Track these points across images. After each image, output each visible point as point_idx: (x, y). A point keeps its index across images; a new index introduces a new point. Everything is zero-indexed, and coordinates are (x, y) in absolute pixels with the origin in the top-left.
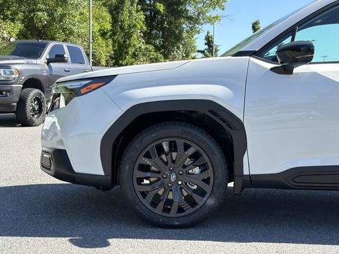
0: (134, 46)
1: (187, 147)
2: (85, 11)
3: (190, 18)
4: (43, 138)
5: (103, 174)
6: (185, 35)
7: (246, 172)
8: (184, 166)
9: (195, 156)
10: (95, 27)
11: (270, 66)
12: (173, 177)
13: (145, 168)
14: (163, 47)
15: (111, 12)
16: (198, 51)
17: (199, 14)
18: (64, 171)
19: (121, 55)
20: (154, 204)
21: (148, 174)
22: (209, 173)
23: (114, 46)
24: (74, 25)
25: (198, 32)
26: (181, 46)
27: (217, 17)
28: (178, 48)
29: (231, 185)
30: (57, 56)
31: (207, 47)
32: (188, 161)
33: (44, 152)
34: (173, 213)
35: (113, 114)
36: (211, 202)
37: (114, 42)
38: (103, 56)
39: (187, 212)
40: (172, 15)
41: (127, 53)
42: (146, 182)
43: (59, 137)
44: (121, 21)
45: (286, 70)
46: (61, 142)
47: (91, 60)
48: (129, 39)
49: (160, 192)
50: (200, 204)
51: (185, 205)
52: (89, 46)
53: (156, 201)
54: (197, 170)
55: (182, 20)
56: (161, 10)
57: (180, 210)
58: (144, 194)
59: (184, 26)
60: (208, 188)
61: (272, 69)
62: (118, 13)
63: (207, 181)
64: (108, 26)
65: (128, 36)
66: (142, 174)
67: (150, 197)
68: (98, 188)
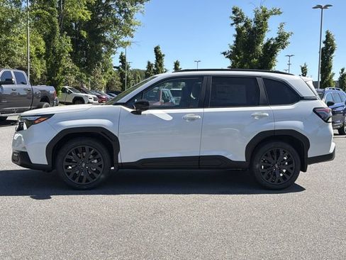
0: (64, 66)
1: (90, 150)
2: (24, 36)
3: (107, 43)
4: (13, 145)
5: (47, 164)
6: (103, 55)
7: (119, 162)
8: (89, 159)
9: (95, 154)
10: (31, 49)
11: (131, 110)
12: (84, 165)
13: (69, 161)
14: (86, 64)
15: (45, 40)
16: (115, 67)
17: (114, 40)
18: (25, 163)
19: (53, 72)
20: (74, 178)
21: (71, 164)
22: (102, 163)
23: (47, 65)
24: (15, 48)
25: (114, 53)
26: (101, 64)
27: (128, 43)
28: (99, 65)
29: (113, 168)
30: (6, 80)
31: (121, 64)
32: (91, 157)
33: (14, 153)
34: (84, 183)
35: (53, 134)
36: (102, 176)
37: (47, 63)
38: (39, 71)
39: (91, 182)
40: (93, 40)
41: (58, 71)
42: (70, 167)
43: (23, 145)
44: (53, 47)
45: (138, 113)
46: (24, 148)
47: (29, 74)
48: (60, 61)
49: (77, 172)
50: (97, 177)
51: (90, 179)
52: (27, 64)
53: (75, 176)
54: (96, 161)
55: (101, 44)
56: (85, 36)
57: (87, 181)
58: (69, 174)
59: (103, 48)
60: (101, 170)
61: (132, 112)
62: (50, 41)
63: (100, 166)
64: (43, 50)
65: (59, 58)
66: (67, 164)
67: (72, 175)
68: (44, 170)
